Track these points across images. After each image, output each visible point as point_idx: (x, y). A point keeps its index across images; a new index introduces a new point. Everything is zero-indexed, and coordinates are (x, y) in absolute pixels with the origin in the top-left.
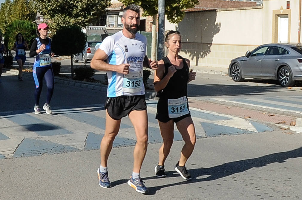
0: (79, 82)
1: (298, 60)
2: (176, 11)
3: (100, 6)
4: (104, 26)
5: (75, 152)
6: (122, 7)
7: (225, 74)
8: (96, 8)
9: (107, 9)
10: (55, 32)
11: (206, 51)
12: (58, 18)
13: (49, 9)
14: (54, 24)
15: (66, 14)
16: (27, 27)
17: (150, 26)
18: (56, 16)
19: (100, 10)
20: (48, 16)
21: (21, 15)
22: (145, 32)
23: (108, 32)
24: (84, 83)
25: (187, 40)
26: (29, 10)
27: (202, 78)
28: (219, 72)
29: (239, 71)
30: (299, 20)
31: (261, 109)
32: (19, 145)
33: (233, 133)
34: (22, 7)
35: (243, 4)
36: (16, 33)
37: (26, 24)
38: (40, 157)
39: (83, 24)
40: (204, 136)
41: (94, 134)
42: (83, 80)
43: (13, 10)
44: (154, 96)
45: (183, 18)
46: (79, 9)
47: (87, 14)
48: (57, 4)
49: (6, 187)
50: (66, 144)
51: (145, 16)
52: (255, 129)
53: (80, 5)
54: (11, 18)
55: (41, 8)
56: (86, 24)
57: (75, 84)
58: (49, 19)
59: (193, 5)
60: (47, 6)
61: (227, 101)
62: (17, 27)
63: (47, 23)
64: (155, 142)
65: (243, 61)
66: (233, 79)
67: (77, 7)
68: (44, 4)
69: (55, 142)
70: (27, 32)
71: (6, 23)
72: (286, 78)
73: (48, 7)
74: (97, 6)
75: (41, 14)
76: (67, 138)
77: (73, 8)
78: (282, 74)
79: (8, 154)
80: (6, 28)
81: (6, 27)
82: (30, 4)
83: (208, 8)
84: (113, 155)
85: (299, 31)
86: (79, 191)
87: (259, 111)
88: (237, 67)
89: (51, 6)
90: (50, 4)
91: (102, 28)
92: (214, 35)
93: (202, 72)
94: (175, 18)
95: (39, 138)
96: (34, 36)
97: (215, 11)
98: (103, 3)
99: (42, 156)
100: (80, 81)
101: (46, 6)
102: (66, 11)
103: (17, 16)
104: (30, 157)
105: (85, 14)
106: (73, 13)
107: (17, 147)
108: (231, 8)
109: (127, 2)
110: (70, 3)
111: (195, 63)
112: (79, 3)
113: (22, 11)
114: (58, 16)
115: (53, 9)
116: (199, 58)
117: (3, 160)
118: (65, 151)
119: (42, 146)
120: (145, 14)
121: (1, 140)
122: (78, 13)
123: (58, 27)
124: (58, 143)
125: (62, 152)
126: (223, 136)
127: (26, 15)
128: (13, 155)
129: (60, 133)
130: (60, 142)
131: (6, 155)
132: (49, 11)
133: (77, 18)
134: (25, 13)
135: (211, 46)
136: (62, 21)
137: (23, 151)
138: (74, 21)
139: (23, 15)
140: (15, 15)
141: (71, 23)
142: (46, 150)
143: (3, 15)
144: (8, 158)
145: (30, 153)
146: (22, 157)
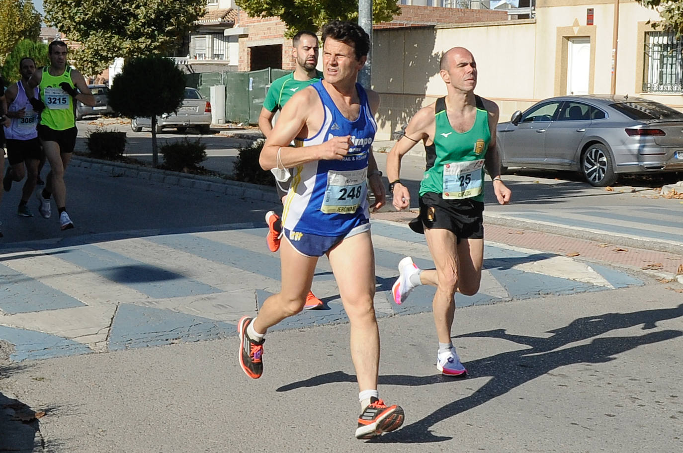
0: (173, 175)
1: (627, 130)
3: (184, 16)
4: (185, 58)
6: (223, 18)
8: (176, 20)
9: (196, 22)
10: (89, 68)
11: (412, 110)
12: (96, 40)
13: (77, 20)
14: (87, 51)
15: (114, 32)
17: (291, 58)
18: (92, 35)
19: (184, 24)
20: (74, 35)
21: (7, 32)
22: (280, 70)
23: (195, 70)
24: (186, 177)
26: (24, 22)
27: (415, 167)
30: (613, 48)
31: (591, 236)
32: (112, 319)
33: (564, 290)
34: (10, 15)
35: (480, 14)
38: (169, 348)
39: (148, 53)
40: (506, 298)
41: (269, 292)
42: (181, 170)
46: (141, 22)
47: (158, 33)
48: (95, 9)
49: (126, 426)
50: (216, 316)
52: (606, 280)
53: (142, 14)
55: (60, 18)
56: (154, 53)
57: (164, 178)
58: (77, 41)
59: (391, 17)
60: (73, 13)
61: (509, 218)
64: (408, 312)
65: (505, 133)
67: (135, 17)
68: (68, 8)
69: (191, 313)
72: (600, 168)
73: (76, 15)
74: (179, 15)
75: (60, 31)
76: (214, 302)
77: (128, 18)
78: (591, 159)
79: (95, 343)
82: (26, 10)
83: (412, 23)
85: (613, 70)
87: (587, 239)
89: (81, 13)
90: (80, 10)
91: (181, 62)
92: (430, 79)
95: (150, 303)
97: (432, 28)
98: (191, 9)
99: (172, 345)
100: (177, 173)
101: (72, 14)
102: (113, 25)
104: (147, 349)
105: (153, 31)
106: (129, 29)
107: (109, 325)
108: (456, 23)
109: (254, 8)
110: (121, 8)
111: (390, 133)
112: (141, 8)
113: (9, 24)
114: (95, 35)
115: (85, 19)
116: (398, 125)
117: (86, 355)
118: (219, 335)
119: (165, 323)
120: (291, 33)
121: (65, 308)
122: (139, 30)
123: (96, 57)
124: (199, 316)
125: (214, 337)
126: (544, 296)
127: (18, 32)
128: (107, 344)
129: (192, 291)
130: (201, 312)
131: (91, 345)
132: (77, 24)
133: (137, 41)
134: (16, 28)
135: (424, 99)
136: (105, 45)
137: (126, 335)
138: (131, 45)
139: (12, 31)
141: (124, 49)
142: (177, 333)
144: (97, 352)
145: (144, 340)
146: (128, 349)
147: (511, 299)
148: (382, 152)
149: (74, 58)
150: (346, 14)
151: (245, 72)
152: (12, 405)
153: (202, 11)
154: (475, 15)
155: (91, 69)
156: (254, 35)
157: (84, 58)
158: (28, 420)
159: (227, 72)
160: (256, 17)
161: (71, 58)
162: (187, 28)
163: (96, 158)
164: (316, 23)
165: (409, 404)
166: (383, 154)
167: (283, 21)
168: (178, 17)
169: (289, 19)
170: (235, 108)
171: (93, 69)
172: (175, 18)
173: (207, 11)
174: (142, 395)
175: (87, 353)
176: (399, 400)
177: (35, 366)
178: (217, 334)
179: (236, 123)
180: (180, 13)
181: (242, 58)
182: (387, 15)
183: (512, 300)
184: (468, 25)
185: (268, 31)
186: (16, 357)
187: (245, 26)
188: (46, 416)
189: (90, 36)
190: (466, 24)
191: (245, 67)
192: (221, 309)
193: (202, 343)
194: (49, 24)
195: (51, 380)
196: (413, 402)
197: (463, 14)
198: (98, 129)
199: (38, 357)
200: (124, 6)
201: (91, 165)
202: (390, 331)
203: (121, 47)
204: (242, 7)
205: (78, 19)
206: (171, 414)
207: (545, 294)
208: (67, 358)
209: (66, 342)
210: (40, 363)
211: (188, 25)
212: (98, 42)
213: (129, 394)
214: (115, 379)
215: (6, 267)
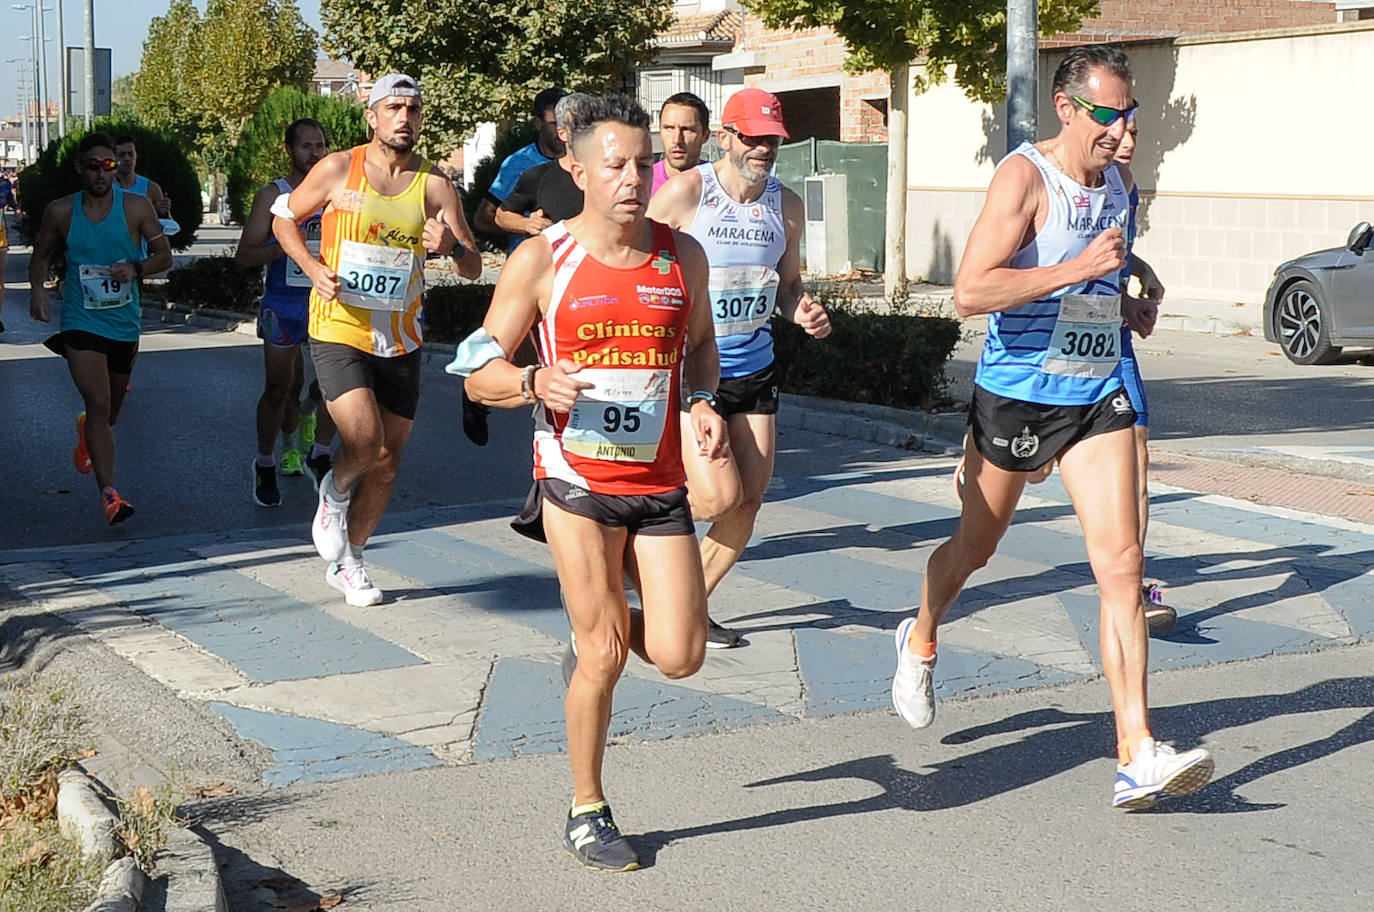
3: (626, 30)
5: (767, 724)
6: (709, 31)
7: (1236, 331)
8: (607, 38)
9: (651, 42)
12: (436, 84)
13: (394, 42)
15: (473, 66)
16: (334, 121)
17: (860, 117)
18: (426, 74)
19: (624, 47)
21: (244, 72)
22: (836, 143)
26: (280, 48)
28: (1204, 322)
29: (1317, 317)
32: (482, 691)
34: (250, 35)
40: (1345, 637)
43: (208, 48)
46: (532, 44)
47: (568, 67)
48: (432, 19)
50: (709, 683)
51: (860, 69)
53: (535, 27)
54: (199, 85)
55: (357, 39)
59: (1077, 21)
60: (386, 29)
65: (1334, 271)
66: (1286, 353)
67: (519, 33)
71: (174, 107)
73: (392, 32)
74: (613, 26)
75: (357, 66)
77: (504, 37)
79: (447, 744)
80: (177, 131)
81: (175, 126)
82: (283, 23)
83: (1123, 33)
88: (1305, 299)
89: (402, 26)
90: (400, 20)
94: (992, 77)
97: (1168, 43)
98: (638, 14)
101: (382, 30)
102: (472, 51)
103: (225, 76)
104: (558, 756)
105: (558, 63)
106: (506, 61)
107: (476, 706)
109: (777, 8)
110: (488, 15)
112: (530, 14)
113: (247, 54)
114: (434, 75)
115: (411, 41)
117: (426, 772)
118: (714, 723)
120: (858, 61)
121: (381, 669)
122: (527, 61)
125: (704, 728)
127: (266, 70)
128: (472, 747)
131: (436, 749)
132: (394, 50)
133: (523, 85)
134: (263, 62)
135: (1153, 202)
136: (455, 96)
137: (513, 727)
138: (510, 96)
139: (255, 70)
140: (219, 72)
141: (496, 104)
142: (623, 720)
143: (160, 73)
144: (450, 764)
145: (554, 737)
146: (518, 756)
147: (1356, 641)
150: (978, 17)
152: (271, 881)
153: (664, 18)
154: (1263, 11)
155: (425, 149)
156: (778, 66)
160: (782, 29)
162: (632, 56)
163: (439, 342)
164: (913, 36)
165: (1135, 875)
167: (839, 36)
168: (612, 32)
169: (852, 31)
171: (430, 147)
172: (606, 33)
173: (674, 17)
174: (551, 858)
175: (428, 765)
176: (1112, 863)
177: (317, 796)
178: (711, 723)
180: (616, 24)
182: (1069, 17)
183: (1358, 643)
184: (1247, 35)
185: (809, 58)
186: (277, 775)
187: (759, 49)
188: (343, 905)
189: (422, 78)
190: (1243, 35)
192: (717, 667)
193: (677, 741)
194: (333, 52)
195: (352, 826)
196: (1145, 869)
197: (1236, 12)
198: (443, 277)
199: (323, 776)
200: (494, 11)
203: (489, 100)
204: (751, 7)
205: (398, 41)
206: (614, 898)
208: (388, 778)
209: (384, 743)
210: (329, 789)
211: (634, 49)
212: (439, 90)
213: (521, 855)
214: (491, 822)
215: (251, 580)
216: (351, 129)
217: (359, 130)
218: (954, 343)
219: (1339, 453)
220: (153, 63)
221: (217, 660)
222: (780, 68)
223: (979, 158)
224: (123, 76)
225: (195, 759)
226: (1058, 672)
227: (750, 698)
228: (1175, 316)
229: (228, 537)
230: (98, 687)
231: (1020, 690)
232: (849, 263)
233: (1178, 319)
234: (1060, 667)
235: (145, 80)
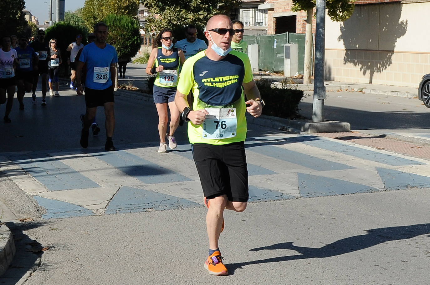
2: (341, 3)
5: (194, 207)
7: (414, 97)
11: (385, 62)
12: (170, 13)
14: (164, 20)
15: (182, 7)
16: (126, 25)
17: (302, 25)
18: (167, 9)
19: (231, 2)
20: (155, 10)
21: (116, 7)
22: (295, 34)
25: (357, 46)
27: (378, 102)
28: (404, 94)
32: (113, 195)
36: (110, 33)
37: (125, 20)
38: (143, 214)
39: (205, 22)
40: (382, 189)
44: (308, 128)
45: (351, 14)
47: (212, 8)
49: (94, 257)
50: (181, 195)
51: (296, 10)
54: (102, 11)
58: (157, 13)
62: (112, 25)
63: (154, 18)
64: (310, 196)
66: (425, 104)
69: (166, 193)
70: (126, 33)
71: (95, 18)
75: (145, 6)
76: (182, 187)
79: (98, 209)
84: (249, 214)
86: (200, 265)
92: (398, 40)
93: (379, 92)
94: (340, 13)
95: (142, 186)
96: (135, 38)
97: (399, 3)
99: (146, 212)
102: (181, 2)
103: (110, 8)
104: (129, 214)
105: (209, 6)
106: (192, 5)
107: (110, 199)
111: (369, 79)
113: (117, 1)
114: (169, 10)
116: (375, 73)
117: (89, 217)
118: (179, 207)
119: (146, 199)
120: (296, 7)
121: (87, 188)
122: (199, 6)
123: (170, 25)
124: (170, 195)
125: (175, 208)
126: (410, 188)
127: (123, 7)
128: (105, 210)
129: (172, 180)
130: (172, 192)
131: (94, 211)
132: (157, 1)
133: (198, 13)
134: (123, 4)
135: (393, 55)
136: (175, 16)
137: (119, 205)
138: (193, 16)
139: (120, 7)
140: (108, 7)
141: (189, 19)
142: (152, 205)
143: (90, 7)
144: (97, 215)
145: (130, 208)
146: (118, 213)
147: (385, 190)
148: (360, 92)
149: (155, 25)
151: (272, 35)
152: (31, 243)
156: (278, 8)
157: (161, 25)
158: (37, 252)
159: (260, 35)
161: (153, 26)
166: (360, 93)
170: (265, 61)
175: (91, 215)
177: (55, 222)
178: (178, 206)
179: (265, 71)
181: (270, 25)
183: (386, 190)
185: (288, 6)
186: (46, 216)
188: (49, 250)
189: (166, 11)
191: (271, 31)
192: (185, 191)
193: (166, 211)
195: (61, 230)
199: (59, 217)
201: (149, 99)
202: (292, 207)
203: (187, 18)
206: (125, 251)
207: (411, 187)
208: (78, 218)
209: (80, 208)
210: (60, 220)
211: (234, 2)
212: (170, 14)
213: (105, 239)
214: (101, 231)
215: (62, 163)
216: (131, 27)
217: (133, 27)
218: (301, 98)
219: (414, 135)
220: (88, 4)
221: (41, 184)
222: (279, 9)
223: (339, 39)
224: (81, 8)
225: (24, 211)
226: (288, 196)
227: (192, 200)
228: (395, 92)
229: (61, 151)
230: (4, 191)
231: (275, 200)
232: (298, 72)
233: (396, 92)
234: (289, 194)
235: (86, 9)
